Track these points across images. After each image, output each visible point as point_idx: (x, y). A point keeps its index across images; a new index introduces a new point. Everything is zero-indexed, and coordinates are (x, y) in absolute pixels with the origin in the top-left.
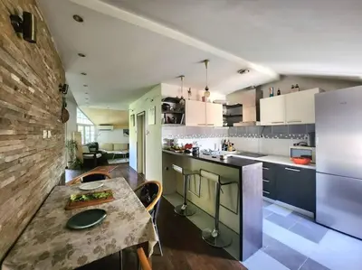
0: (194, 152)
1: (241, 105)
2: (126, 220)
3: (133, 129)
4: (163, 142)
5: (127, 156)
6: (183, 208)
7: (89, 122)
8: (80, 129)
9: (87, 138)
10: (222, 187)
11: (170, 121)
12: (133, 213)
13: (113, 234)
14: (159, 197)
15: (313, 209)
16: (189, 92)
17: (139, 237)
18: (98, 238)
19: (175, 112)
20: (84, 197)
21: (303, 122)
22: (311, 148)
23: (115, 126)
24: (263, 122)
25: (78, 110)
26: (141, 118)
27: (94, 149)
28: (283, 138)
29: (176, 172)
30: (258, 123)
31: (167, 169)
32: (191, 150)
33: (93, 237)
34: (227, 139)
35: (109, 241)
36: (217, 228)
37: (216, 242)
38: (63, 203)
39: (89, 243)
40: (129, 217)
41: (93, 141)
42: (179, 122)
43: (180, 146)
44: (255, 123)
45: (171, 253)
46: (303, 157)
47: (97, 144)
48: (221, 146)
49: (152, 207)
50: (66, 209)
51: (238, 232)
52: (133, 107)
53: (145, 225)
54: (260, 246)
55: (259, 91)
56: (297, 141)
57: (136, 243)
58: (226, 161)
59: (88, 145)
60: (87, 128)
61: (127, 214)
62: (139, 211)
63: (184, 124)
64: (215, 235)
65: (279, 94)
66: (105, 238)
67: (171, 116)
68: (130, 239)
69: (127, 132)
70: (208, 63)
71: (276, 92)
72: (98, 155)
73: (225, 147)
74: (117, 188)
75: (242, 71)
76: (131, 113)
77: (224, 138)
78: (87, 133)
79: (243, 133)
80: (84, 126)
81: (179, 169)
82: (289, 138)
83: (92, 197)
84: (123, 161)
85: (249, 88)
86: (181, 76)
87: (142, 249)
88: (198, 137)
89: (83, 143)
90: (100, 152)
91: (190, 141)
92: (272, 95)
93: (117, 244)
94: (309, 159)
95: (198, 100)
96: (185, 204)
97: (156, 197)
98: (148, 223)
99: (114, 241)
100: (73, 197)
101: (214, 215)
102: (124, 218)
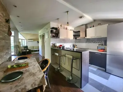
0: (63, 48)
1: (80, 31)
2: (32, 76)
3: (40, 41)
4: (51, 45)
5: (39, 51)
6: (59, 69)
7: (24, 38)
8: (20, 41)
9: (23, 44)
10: (74, 60)
11: (54, 37)
12: (36, 73)
13: (24, 83)
14: (48, 65)
15: (105, 68)
16: (61, 26)
17: (38, 83)
18: (16, 86)
19: (56, 33)
20: (15, 66)
21: (102, 37)
22: (105, 46)
23: (34, 40)
24: (88, 37)
25: (19, 34)
26: (43, 36)
27: (26, 48)
28: (94, 43)
29: (56, 55)
30: (86, 38)
31: (53, 55)
32: (62, 47)
33: (13, 86)
34: (74, 44)
35: (23, 87)
36: (72, 76)
37: (71, 81)
38: (5, 69)
39: (11, 89)
40: (34, 74)
41: (25, 45)
42: (57, 37)
43: (58, 46)
44: (84, 37)
45: (54, 87)
46: (101, 49)
47: (27, 46)
48: (72, 46)
49: (45, 69)
50: (5, 72)
51: (80, 77)
52: (40, 32)
53: (41, 78)
54: (88, 82)
55: (86, 26)
56: (99, 44)
57: (36, 86)
58: (75, 51)
59: (23, 47)
60: (23, 41)
61: (33, 73)
62: (39, 72)
63: (59, 38)
64: (71, 79)
65: (93, 27)
66: (20, 86)
67: (54, 35)
68: (33, 85)
69: (38, 42)
70: (68, 12)
71: (92, 26)
72: (27, 51)
73: (74, 46)
74: (31, 62)
75: (81, 17)
76: (39, 35)
77: (73, 43)
78: (23, 42)
79: (80, 41)
80: (22, 39)
81: (57, 54)
82: (96, 43)
83: (19, 66)
84: (37, 52)
85: (82, 25)
86: (58, 19)
87: (39, 89)
88: (64, 43)
89: (21, 46)
90: (28, 49)
91: (61, 44)
92: (91, 27)
93: (27, 88)
94: (104, 50)
95: (64, 29)
96: (60, 67)
97: (47, 65)
98: (42, 77)
99: (26, 86)
100: (9, 67)
101: (71, 71)
102: (31, 75)
